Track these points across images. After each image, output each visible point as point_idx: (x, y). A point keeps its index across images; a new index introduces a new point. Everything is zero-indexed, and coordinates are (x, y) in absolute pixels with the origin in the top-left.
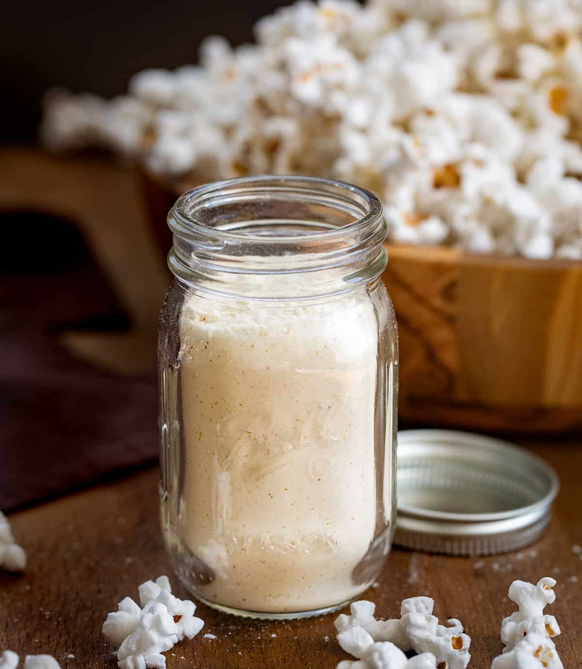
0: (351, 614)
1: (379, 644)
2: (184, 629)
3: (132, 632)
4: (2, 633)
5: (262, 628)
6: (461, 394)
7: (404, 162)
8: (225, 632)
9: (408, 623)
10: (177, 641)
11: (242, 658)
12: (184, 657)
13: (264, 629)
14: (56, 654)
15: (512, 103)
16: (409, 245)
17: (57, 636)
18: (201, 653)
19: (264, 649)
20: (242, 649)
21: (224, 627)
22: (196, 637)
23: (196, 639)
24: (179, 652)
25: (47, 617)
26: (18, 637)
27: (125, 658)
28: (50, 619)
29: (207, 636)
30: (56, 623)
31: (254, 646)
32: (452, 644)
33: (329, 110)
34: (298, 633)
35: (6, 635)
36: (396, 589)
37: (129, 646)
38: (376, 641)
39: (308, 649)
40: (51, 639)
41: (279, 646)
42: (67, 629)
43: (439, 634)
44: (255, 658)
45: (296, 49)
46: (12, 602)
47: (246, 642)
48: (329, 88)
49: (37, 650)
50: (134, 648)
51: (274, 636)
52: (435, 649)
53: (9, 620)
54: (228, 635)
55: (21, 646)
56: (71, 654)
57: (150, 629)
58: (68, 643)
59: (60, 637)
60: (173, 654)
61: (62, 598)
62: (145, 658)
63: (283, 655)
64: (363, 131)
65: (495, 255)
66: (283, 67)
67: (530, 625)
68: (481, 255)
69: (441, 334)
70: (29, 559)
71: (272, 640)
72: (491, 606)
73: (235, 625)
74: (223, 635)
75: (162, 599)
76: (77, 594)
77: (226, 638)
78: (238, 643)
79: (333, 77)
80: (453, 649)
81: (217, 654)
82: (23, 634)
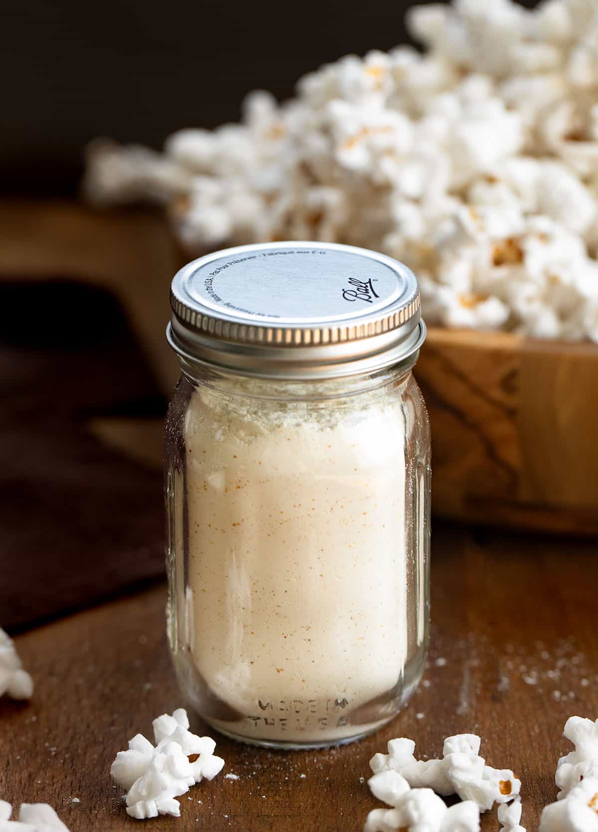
0: (388, 753)
1: (415, 790)
2: (202, 770)
3: (142, 774)
4: (2, 773)
5: (291, 767)
6: (525, 494)
7: (461, 236)
8: (249, 771)
9: (450, 765)
10: (194, 783)
11: (266, 803)
12: (202, 801)
13: (293, 768)
14: (60, 797)
15: (584, 167)
16: (466, 329)
17: (63, 776)
18: (221, 797)
19: (291, 792)
20: (267, 792)
21: (248, 766)
22: (216, 778)
23: (217, 781)
24: (196, 795)
25: (53, 753)
26: (20, 777)
27: (134, 803)
28: (56, 755)
29: (228, 776)
30: (62, 761)
31: (281, 788)
32: (500, 788)
33: (378, 178)
34: (330, 773)
35: (6, 774)
36: (442, 721)
37: (139, 790)
38: (412, 787)
39: (340, 793)
40: (55, 780)
41: (309, 788)
42: (74, 767)
43: (485, 778)
44: (280, 803)
45: (339, 110)
46: (16, 736)
47: (272, 784)
48: (377, 154)
49: (39, 793)
50: (144, 793)
51: (303, 776)
52: (480, 795)
53: (10, 757)
54: (252, 775)
55: (22, 789)
56: (77, 797)
57: (162, 772)
58: (74, 784)
59: (66, 777)
60: (189, 798)
61: (70, 731)
62: (156, 804)
63: (312, 799)
64: (417, 201)
65: (560, 341)
66: (327, 130)
67: (587, 768)
68: (545, 342)
69: (501, 429)
70: (37, 686)
71: (301, 781)
72: (548, 742)
73: (261, 763)
74: (247, 775)
75: (177, 737)
76: (88, 726)
77: (250, 778)
78: (263, 785)
79: (381, 141)
80: (500, 794)
81: (239, 798)
82: (25, 774)
